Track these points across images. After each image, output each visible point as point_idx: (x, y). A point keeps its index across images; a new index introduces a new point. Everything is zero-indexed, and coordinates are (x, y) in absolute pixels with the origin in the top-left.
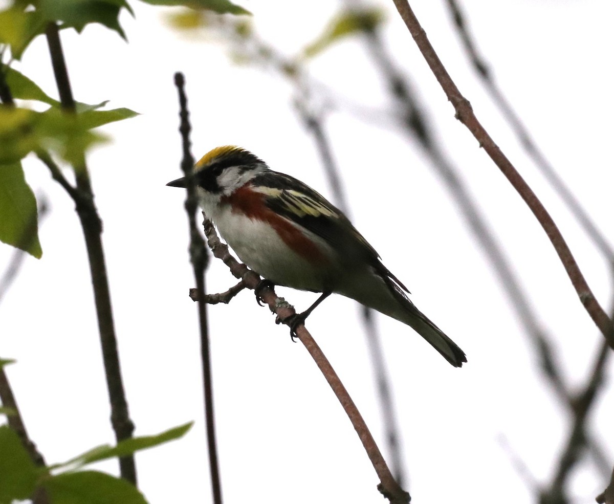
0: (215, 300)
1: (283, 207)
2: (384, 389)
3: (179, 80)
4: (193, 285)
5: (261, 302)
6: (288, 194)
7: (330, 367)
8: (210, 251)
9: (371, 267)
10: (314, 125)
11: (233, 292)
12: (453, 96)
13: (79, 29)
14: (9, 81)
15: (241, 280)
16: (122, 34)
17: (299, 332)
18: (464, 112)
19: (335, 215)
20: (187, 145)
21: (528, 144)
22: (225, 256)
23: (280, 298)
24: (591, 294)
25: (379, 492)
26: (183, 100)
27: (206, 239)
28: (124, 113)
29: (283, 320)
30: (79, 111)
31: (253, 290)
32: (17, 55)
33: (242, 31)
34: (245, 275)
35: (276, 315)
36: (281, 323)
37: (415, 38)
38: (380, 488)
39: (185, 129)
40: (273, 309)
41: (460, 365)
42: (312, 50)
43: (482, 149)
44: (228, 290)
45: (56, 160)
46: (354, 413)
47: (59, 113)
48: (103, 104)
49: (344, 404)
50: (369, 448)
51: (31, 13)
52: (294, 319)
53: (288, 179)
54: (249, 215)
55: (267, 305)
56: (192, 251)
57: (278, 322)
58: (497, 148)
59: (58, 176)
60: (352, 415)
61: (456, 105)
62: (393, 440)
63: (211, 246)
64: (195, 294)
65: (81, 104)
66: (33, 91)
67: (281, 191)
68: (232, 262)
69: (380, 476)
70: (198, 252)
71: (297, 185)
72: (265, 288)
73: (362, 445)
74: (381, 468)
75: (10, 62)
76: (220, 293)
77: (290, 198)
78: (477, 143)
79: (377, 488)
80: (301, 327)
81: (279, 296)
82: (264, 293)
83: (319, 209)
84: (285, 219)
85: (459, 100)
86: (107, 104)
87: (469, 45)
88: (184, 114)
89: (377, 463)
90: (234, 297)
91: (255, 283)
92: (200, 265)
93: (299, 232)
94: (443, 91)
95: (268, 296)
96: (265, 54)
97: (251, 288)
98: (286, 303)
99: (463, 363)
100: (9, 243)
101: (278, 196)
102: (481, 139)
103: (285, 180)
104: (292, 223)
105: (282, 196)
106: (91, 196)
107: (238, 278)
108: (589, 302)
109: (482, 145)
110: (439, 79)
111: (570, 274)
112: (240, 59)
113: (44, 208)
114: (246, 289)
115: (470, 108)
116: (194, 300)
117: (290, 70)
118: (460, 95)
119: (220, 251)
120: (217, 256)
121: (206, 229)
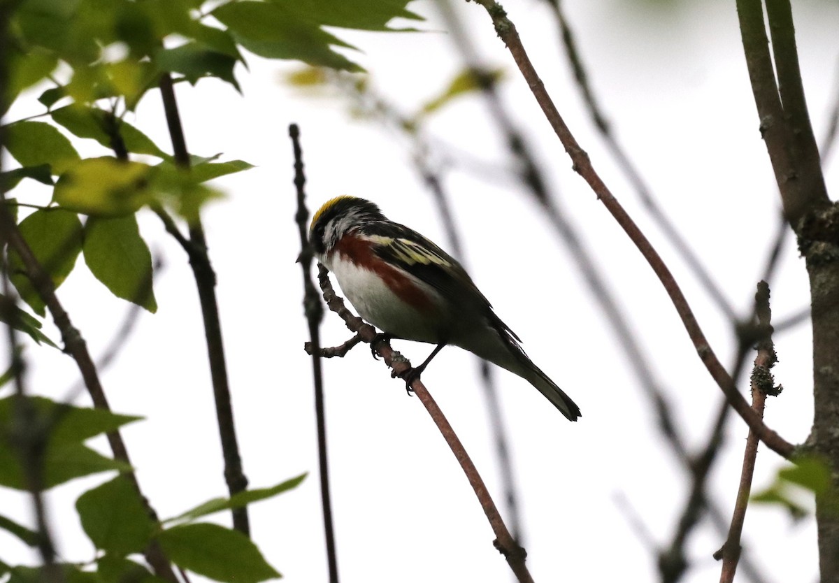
0: (331, 353)
1: (393, 255)
2: (502, 448)
3: (294, 131)
4: (308, 339)
5: (376, 355)
6: (399, 242)
7: (446, 422)
8: (325, 304)
9: (485, 319)
10: (433, 182)
11: (349, 345)
12: (571, 147)
13: (193, 82)
14: (124, 134)
15: (356, 333)
16: (237, 86)
17: (415, 386)
18: (582, 164)
19: (447, 264)
20: (301, 197)
21: (648, 202)
22: (340, 309)
23: (396, 352)
24: (709, 349)
25: (494, 548)
26: (298, 152)
27: (321, 292)
28: (239, 166)
29: (399, 374)
30: (194, 164)
31: (369, 344)
32: (131, 107)
33: (361, 87)
34: (360, 329)
35: (391, 369)
36: (396, 377)
37: (532, 89)
38: (496, 543)
39: (300, 181)
40: (389, 363)
41: (575, 420)
42: (432, 107)
43: (600, 201)
44: (343, 343)
45: (170, 212)
46: (469, 468)
47: (172, 168)
48: (216, 157)
49: (460, 459)
50: (486, 504)
51: (145, 64)
52: (410, 373)
53: (400, 228)
54: (356, 263)
55: (382, 359)
56: (306, 304)
57: (393, 376)
58: (614, 200)
59: (171, 229)
60: (468, 470)
61: (573, 156)
62: (511, 500)
63: (326, 299)
64: (310, 348)
65: (195, 157)
66: (146, 145)
67: (392, 240)
68: (348, 316)
69: (495, 532)
70: (312, 305)
71: (410, 234)
72: (380, 342)
73: (478, 500)
74: (497, 523)
75: (123, 114)
76: (335, 346)
77: (401, 247)
78: (595, 195)
79: (492, 543)
80: (416, 381)
81: (394, 349)
82: (380, 346)
83: (428, 256)
84: (394, 267)
85: (576, 151)
86: (221, 157)
87: (588, 97)
88: (299, 166)
89: (493, 519)
90: (349, 351)
91: (370, 337)
92: (314, 318)
93: (408, 280)
94: (560, 143)
95: (384, 350)
96: (382, 108)
97: (366, 342)
98: (402, 356)
99: (578, 417)
100: (124, 297)
101: (390, 244)
102: (599, 191)
103: (398, 229)
104: (402, 271)
105: (393, 244)
106: (205, 249)
107: (354, 331)
108: (707, 356)
109: (599, 197)
110: (557, 131)
111: (688, 328)
112: (357, 114)
113: (159, 265)
114: (362, 342)
115: (588, 160)
116: (309, 354)
117: (409, 126)
118: (577, 147)
119: (336, 304)
120: (332, 309)
121: (321, 282)
